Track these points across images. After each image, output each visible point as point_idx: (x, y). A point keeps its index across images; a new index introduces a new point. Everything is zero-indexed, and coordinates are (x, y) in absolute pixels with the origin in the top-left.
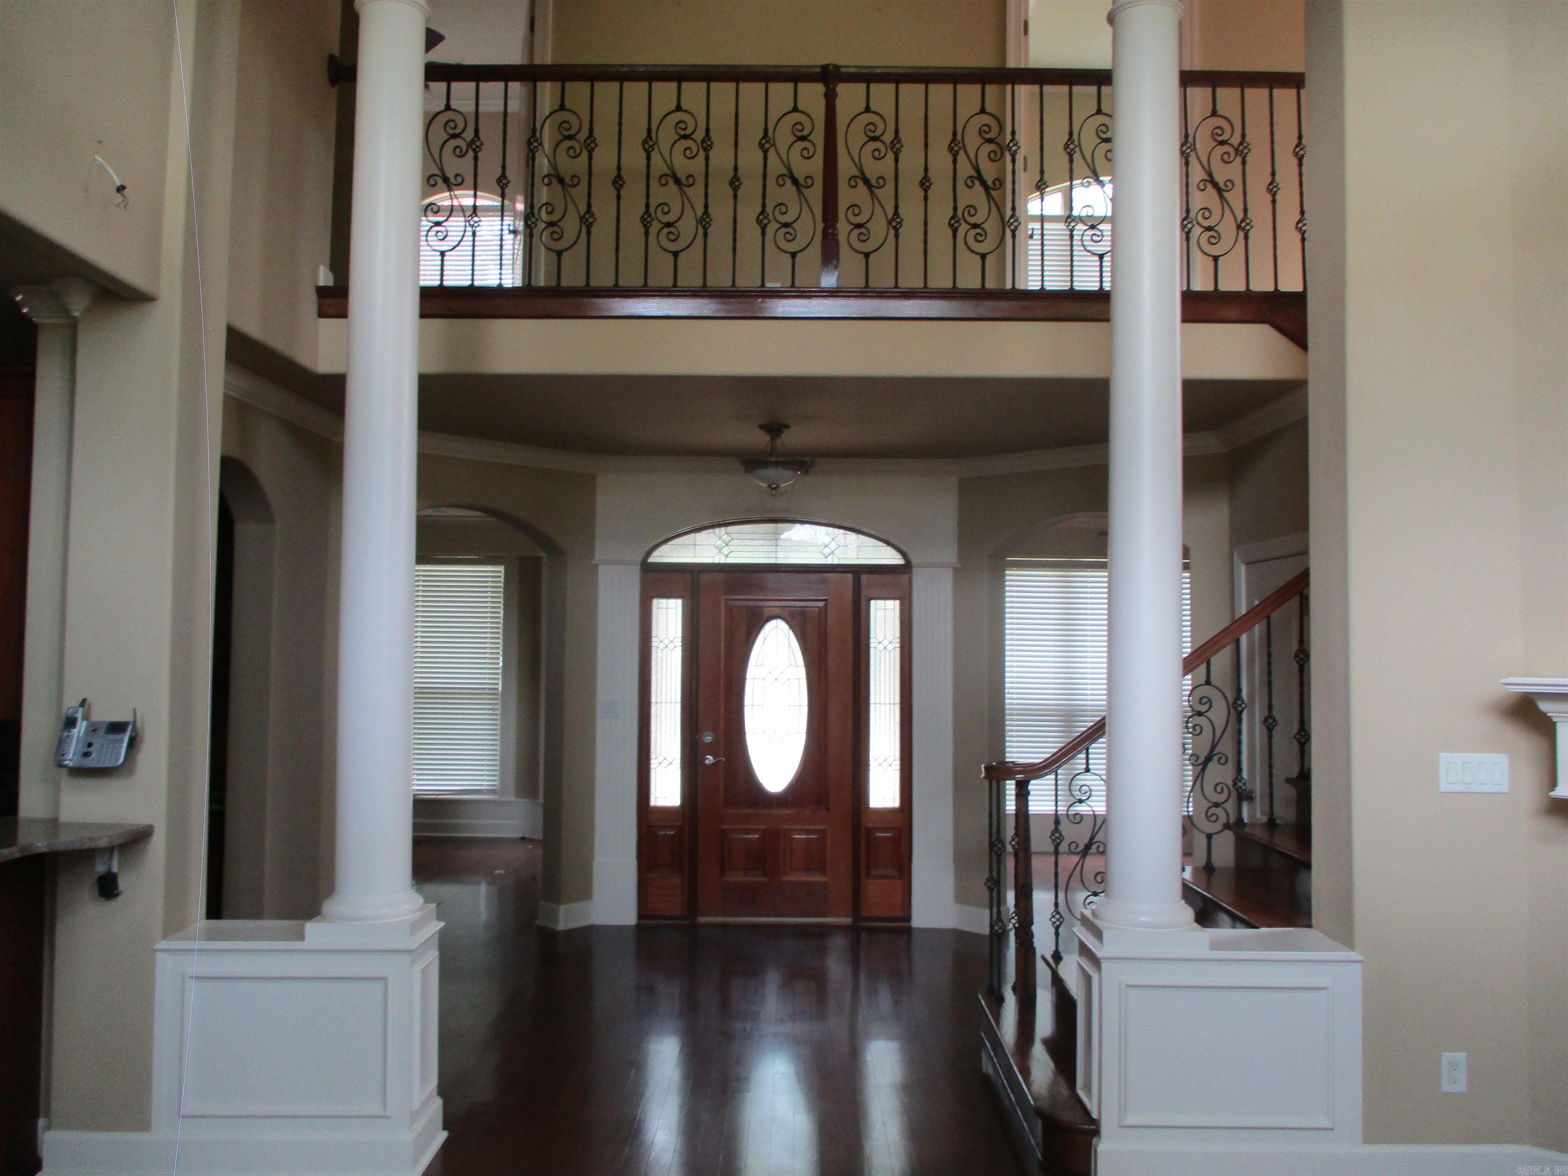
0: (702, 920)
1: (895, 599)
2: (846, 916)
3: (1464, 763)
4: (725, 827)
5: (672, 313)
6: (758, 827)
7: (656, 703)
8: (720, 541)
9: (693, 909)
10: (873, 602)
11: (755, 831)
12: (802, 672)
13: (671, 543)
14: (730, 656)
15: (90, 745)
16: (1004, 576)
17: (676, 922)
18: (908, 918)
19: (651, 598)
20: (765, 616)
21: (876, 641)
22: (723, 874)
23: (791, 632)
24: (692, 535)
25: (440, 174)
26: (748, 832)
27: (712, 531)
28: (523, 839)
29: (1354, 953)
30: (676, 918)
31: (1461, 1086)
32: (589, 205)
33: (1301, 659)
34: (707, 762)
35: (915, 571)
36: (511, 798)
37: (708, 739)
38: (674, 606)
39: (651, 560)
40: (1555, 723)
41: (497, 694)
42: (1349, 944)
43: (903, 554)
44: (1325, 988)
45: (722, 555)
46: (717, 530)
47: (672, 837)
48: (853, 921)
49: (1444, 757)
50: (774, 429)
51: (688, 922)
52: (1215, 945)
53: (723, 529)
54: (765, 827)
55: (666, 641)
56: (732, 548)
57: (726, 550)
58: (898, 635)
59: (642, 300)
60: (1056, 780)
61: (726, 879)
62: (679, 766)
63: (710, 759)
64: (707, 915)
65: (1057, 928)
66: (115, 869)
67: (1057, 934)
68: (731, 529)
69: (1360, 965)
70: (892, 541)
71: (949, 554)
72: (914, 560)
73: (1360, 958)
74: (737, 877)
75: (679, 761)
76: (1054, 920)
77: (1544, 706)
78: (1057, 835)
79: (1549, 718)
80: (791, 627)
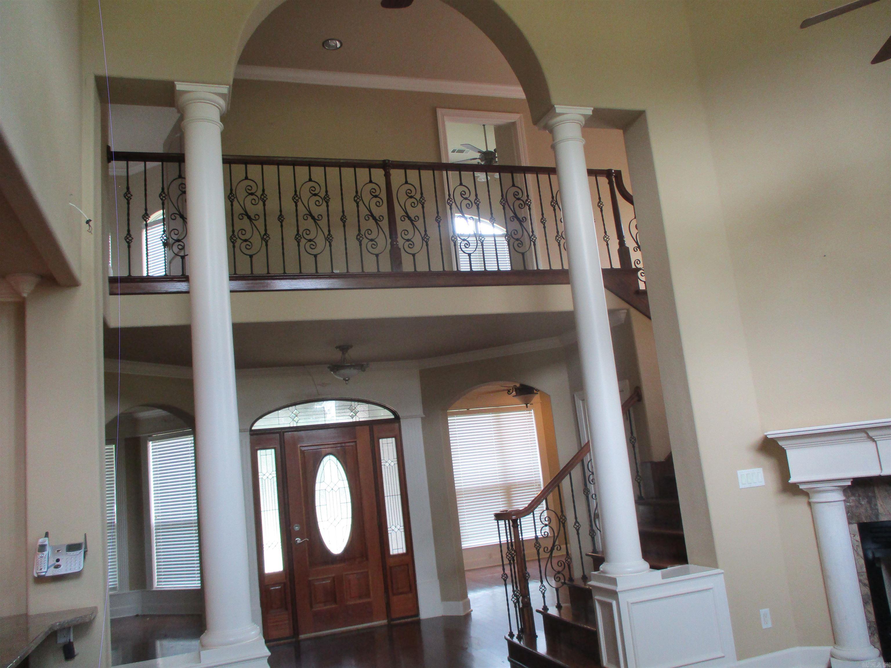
0: (302, 637)
1: (392, 437)
2: (383, 620)
3: (747, 474)
4: (310, 579)
5: (319, 287)
6: (330, 576)
7: (264, 511)
8: (292, 414)
9: (296, 631)
10: (381, 440)
11: (328, 578)
12: (346, 483)
13: (264, 417)
14: (305, 478)
15: (58, 560)
16: (447, 420)
17: (285, 641)
18: (417, 614)
19: (257, 450)
20: (323, 454)
21: (385, 461)
22: (311, 607)
23: (338, 461)
24: (277, 412)
25: (177, 212)
26: (323, 579)
27: (287, 408)
28: (137, 616)
29: (719, 570)
30: (287, 638)
31: (770, 625)
32: (266, 230)
33: (633, 442)
34: (298, 542)
35: (402, 421)
36: (126, 590)
37: (297, 528)
38: (270, 453)
39: (253, 428)
40: (785, 450)
41: (114, 526)
42: (716, 567)
43: (394, 413)
44: (710, 589)
45: (294, 422)
46: (290, 408)
47: (279, 590)
48: (388, 622)
49: (739, 472)
50: (344, 349)
51: (294, 640)
52: (663, 577)
53: (294, 407)
54: (333, 575)
55: (267, 475)
56: (300, 417)
57: (296, 419)
58: (395, 457)
59: (301, 280)
60: (534, 517)
61: (315, 609)
62: (281, 547)
63: (299, 540)
64: (305, 633)
65: (543, 594)
66: (72, 640)
67: (544, 597)
68: (298, 407)
69: (722, 575)
70: (388, 406)
71: (419, 411)
72: (401, 414)
73: (723, 571)
74: (319, 607)
75: (280, 544)
76: (541, 590)
77: (781, 443)
78: (538, 545)
79: (783, 448)
80: (338, 459)
